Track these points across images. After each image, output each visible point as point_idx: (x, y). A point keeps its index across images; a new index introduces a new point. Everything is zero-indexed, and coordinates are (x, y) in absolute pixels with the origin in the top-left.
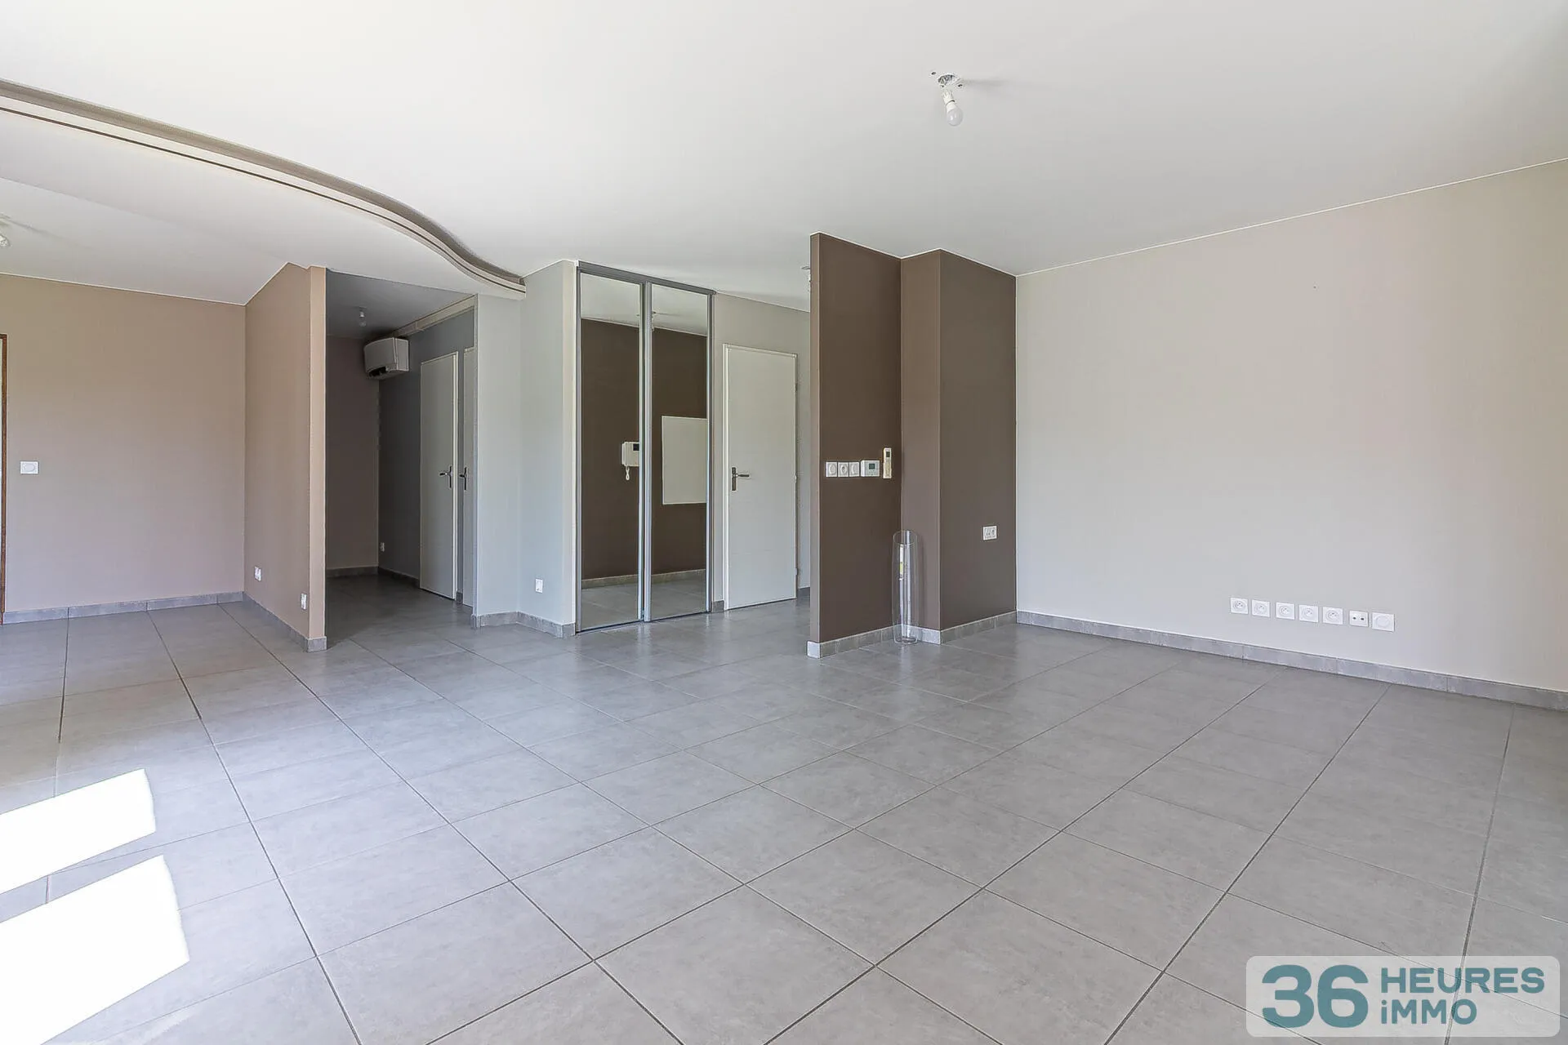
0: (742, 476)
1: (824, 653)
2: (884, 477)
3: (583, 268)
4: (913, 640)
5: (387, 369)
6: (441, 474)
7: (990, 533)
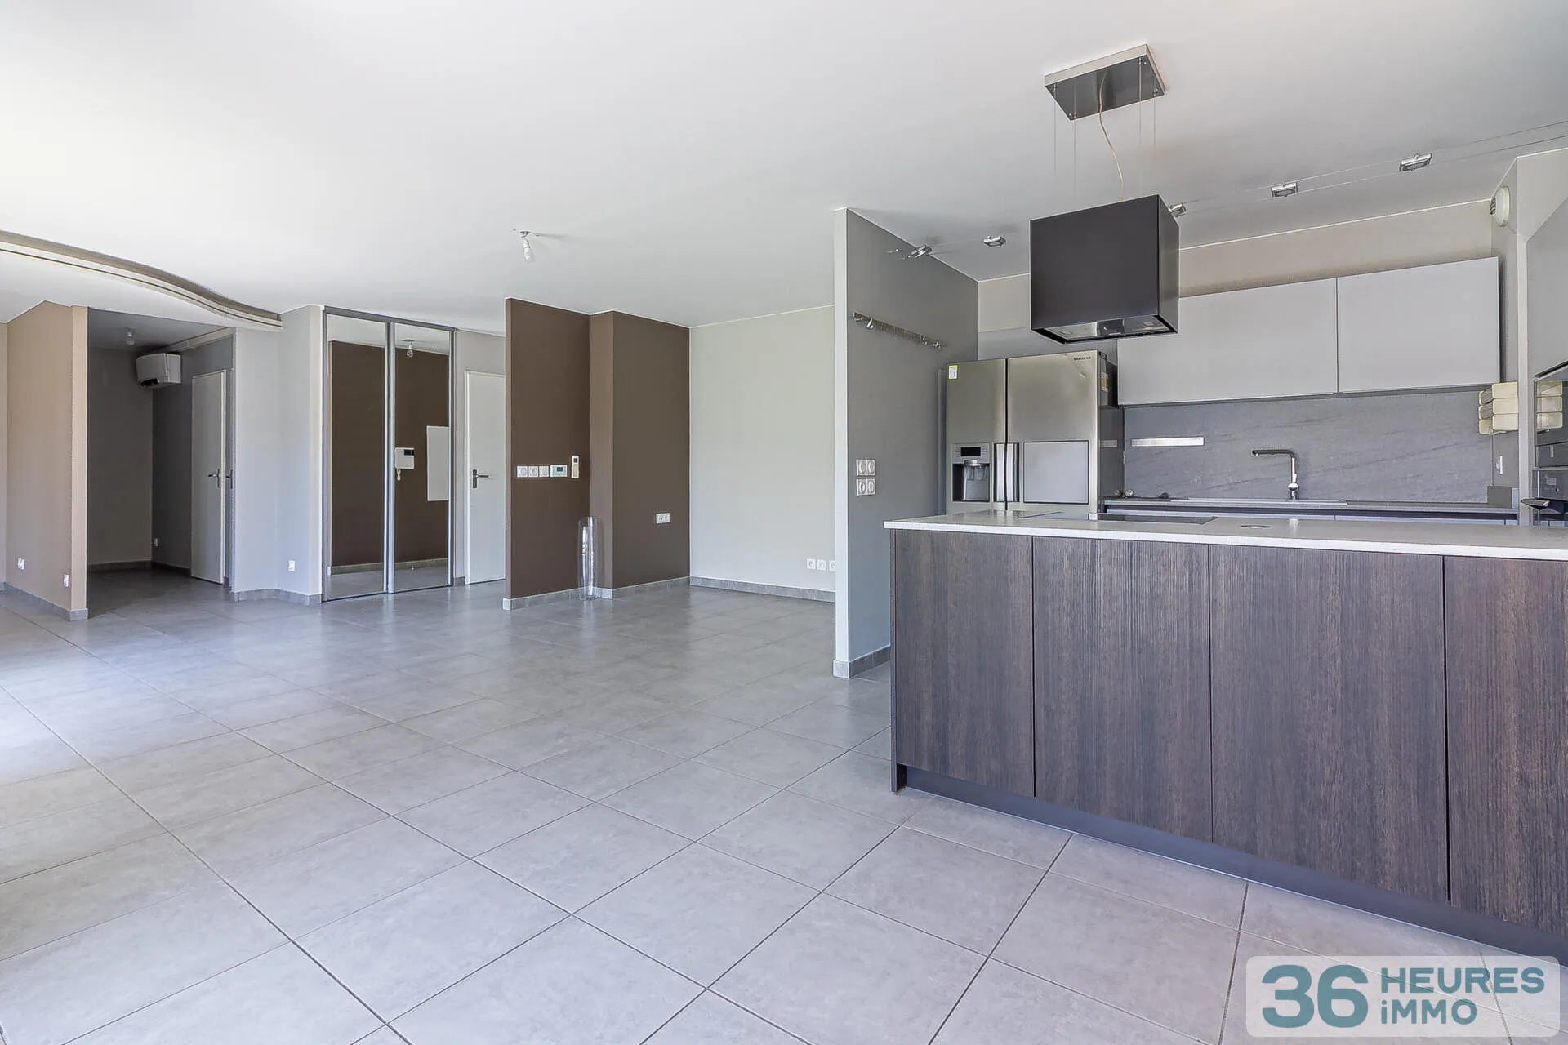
0: (481, 476)
1: (514, 607)
2: (573, 477)
3: (328, 311)
4: (593, 598)
5: (159, 381)
6: (210, 476)
7: (663, 518)
